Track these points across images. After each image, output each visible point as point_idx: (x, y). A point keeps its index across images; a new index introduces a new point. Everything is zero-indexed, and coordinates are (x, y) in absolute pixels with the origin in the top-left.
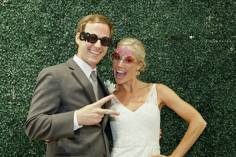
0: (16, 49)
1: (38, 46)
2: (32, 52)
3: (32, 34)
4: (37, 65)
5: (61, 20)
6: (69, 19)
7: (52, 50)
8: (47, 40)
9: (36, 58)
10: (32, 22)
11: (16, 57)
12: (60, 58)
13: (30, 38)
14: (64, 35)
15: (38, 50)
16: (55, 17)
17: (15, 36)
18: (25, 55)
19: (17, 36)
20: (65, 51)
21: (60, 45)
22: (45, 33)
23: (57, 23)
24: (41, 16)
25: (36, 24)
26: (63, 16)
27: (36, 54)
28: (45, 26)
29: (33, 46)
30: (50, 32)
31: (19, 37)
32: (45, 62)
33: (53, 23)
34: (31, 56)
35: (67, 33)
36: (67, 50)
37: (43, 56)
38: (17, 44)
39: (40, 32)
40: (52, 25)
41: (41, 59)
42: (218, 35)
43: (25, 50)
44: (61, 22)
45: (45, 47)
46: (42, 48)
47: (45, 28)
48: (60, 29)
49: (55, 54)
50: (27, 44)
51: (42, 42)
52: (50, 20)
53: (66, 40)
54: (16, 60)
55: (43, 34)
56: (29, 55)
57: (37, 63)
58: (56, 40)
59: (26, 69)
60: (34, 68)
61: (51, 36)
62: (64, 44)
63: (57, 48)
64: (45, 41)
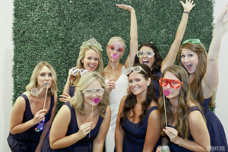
0: (42, 48)
1: (56, 47)
2: (52, 50)
3: (52, 40)
4: (55, 59)
5: (70, 31)
6: (75, 30)
7: (64, 50)
8: (61, 43)
9: (55, 54)
10: (52, 32)
11: (42, 54)
12: (69, 55)
13: (51, 42)
14: (72, 40)
15: (56, 49)
16: (66, 29)
17: (42, 41)
18: (48, 52)
19: (43, 41)
20: (72, 50)
21: (69, 47)
22: (60, 39)
23: (68, 33)
24: (58, 29)
25: (55, 33)
26: (72, 28)
27: (55, 52)
28: (60, 35)
29: (53, 47)
30: (64, 38)
31: (44, 41)
32: (60, 57)
33: (65, 33)
34: (52, 53)
35: (74, 39)
36: (74, 50)
37: (58, 53)
38: (43, 46)
39: (57, 38)
40: (65, 34)
41: (57, 55)
42: (168, 42)
43: (48, 49)
44: (70, 32)
45: (60, 48)
46: (58, 48)
47: (60, 36)
48: (70, 37)
49: (66, 52)
50: (49, 46)
51: (58, 44)
52: (63, 31)
53: (73, 44)
54: (42, 56)
55: (59, 39)
56: (50, 52)
57: (55, 58)
58: (67, 44)
59: (48, 61)
60: (53, 61)
61: (64, 41)
62: (72, 46)
63: (67, 48)
64: (60, 44)
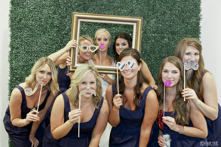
0: (38, 35)
1: (51, 34)
2: (47, 37)
3: (47, 27)
4: (50, 45)
5: (65, 19)
6: (69, 19)
7: (59, 37)
8: (56, 31)
9: (50, 41)
10: (48, 20)
11: (38, 41)
12: (63, 42)
13: (46, 29)
14: (66, 28)
15: (51, 36)
16: (61, 17)
17: (38, 28)
18: (43, 39)
19: (39, 28)
20: (66, 38)
21: (64, 34)
22: (55, 27)
23: (62, 21)
24: (53, 17)
25: (50, 21)
26: (66, 17)
27: (50, 39)
28: (55, 23)
29: (48, 34)
30: (58, 26)
31: (40, 28)
32: (55, 44)
33: (60, 21)
34: (47, 40)
35: (68, 27)
36: (68, 37)
37: (53, 40)
38: (38, 33)
39: (52, 26)
40: (60, 22)
41: (52, 42)
42: (158, 31)
43: (43, 36)
44: (65, 21)
45: (55, 35)
46: (53, 36)
47: (55, 24)
48: (64, 25)
49: (60, 39)
50: (44, 33)
51: (53, 32)
52: (58, 19)
53: (67, 31)
54: (37, 42)
55: (54, 27)
56: (45, 39)
57: (50, 44)
58: (62, 31)
59: (43, 48)
60: (48, 47)
61: (59, 29)
62: (66, 34)
63: (62, 36)
64: (55, 31)
